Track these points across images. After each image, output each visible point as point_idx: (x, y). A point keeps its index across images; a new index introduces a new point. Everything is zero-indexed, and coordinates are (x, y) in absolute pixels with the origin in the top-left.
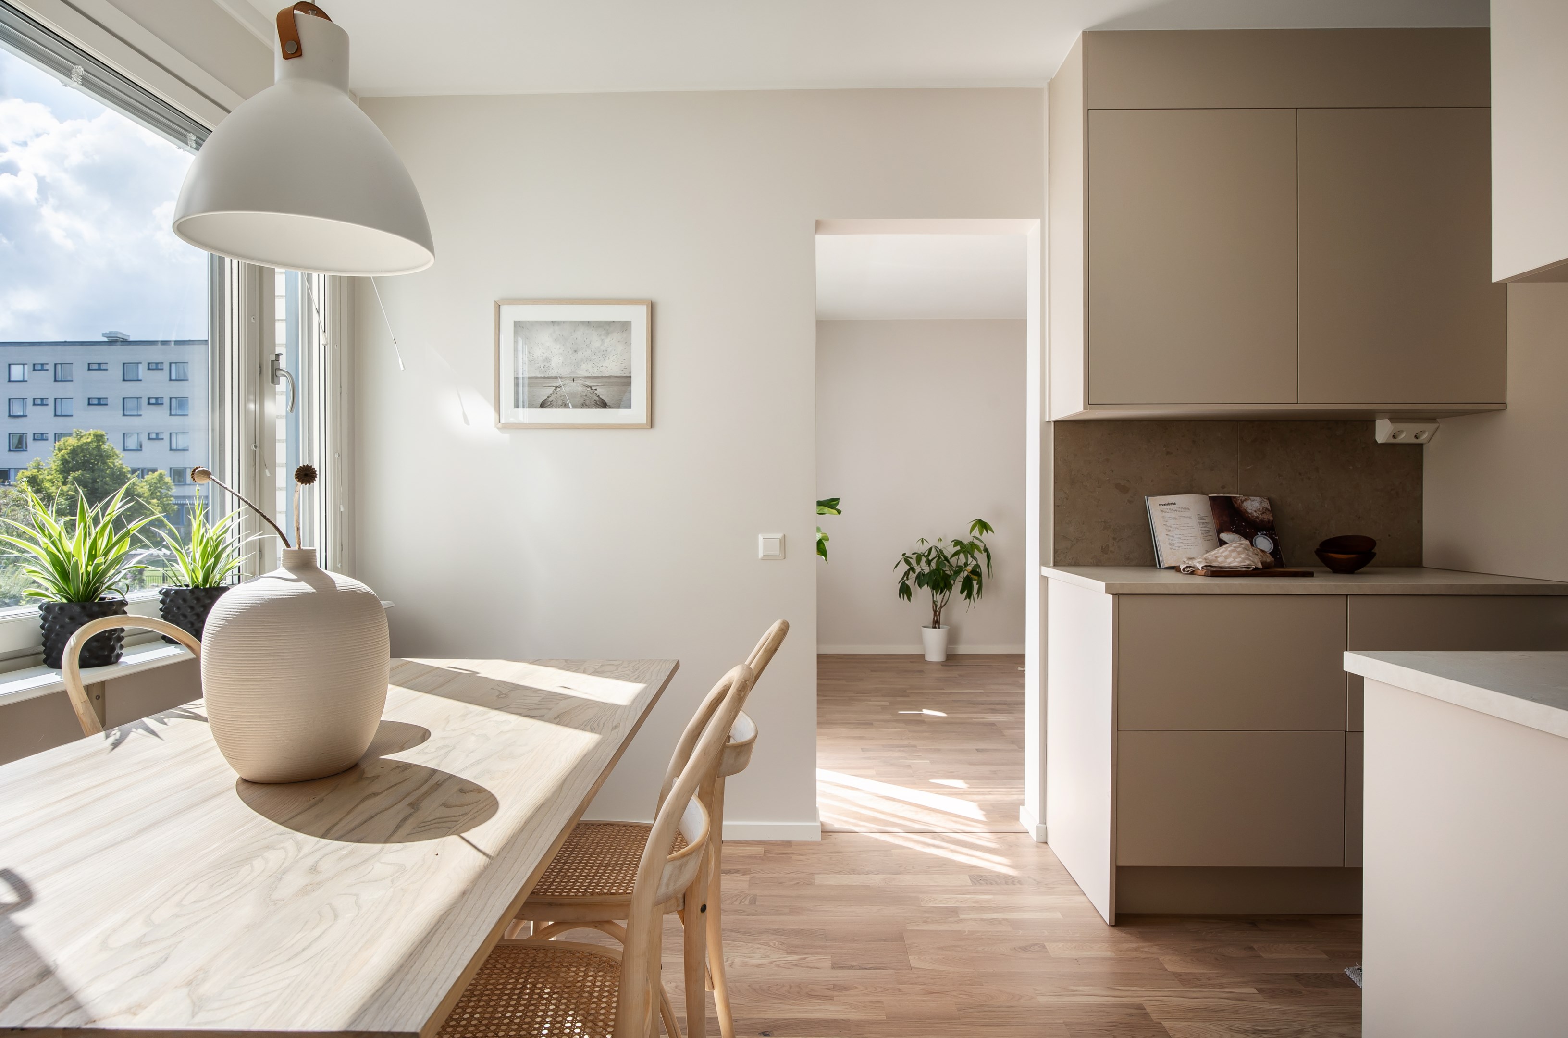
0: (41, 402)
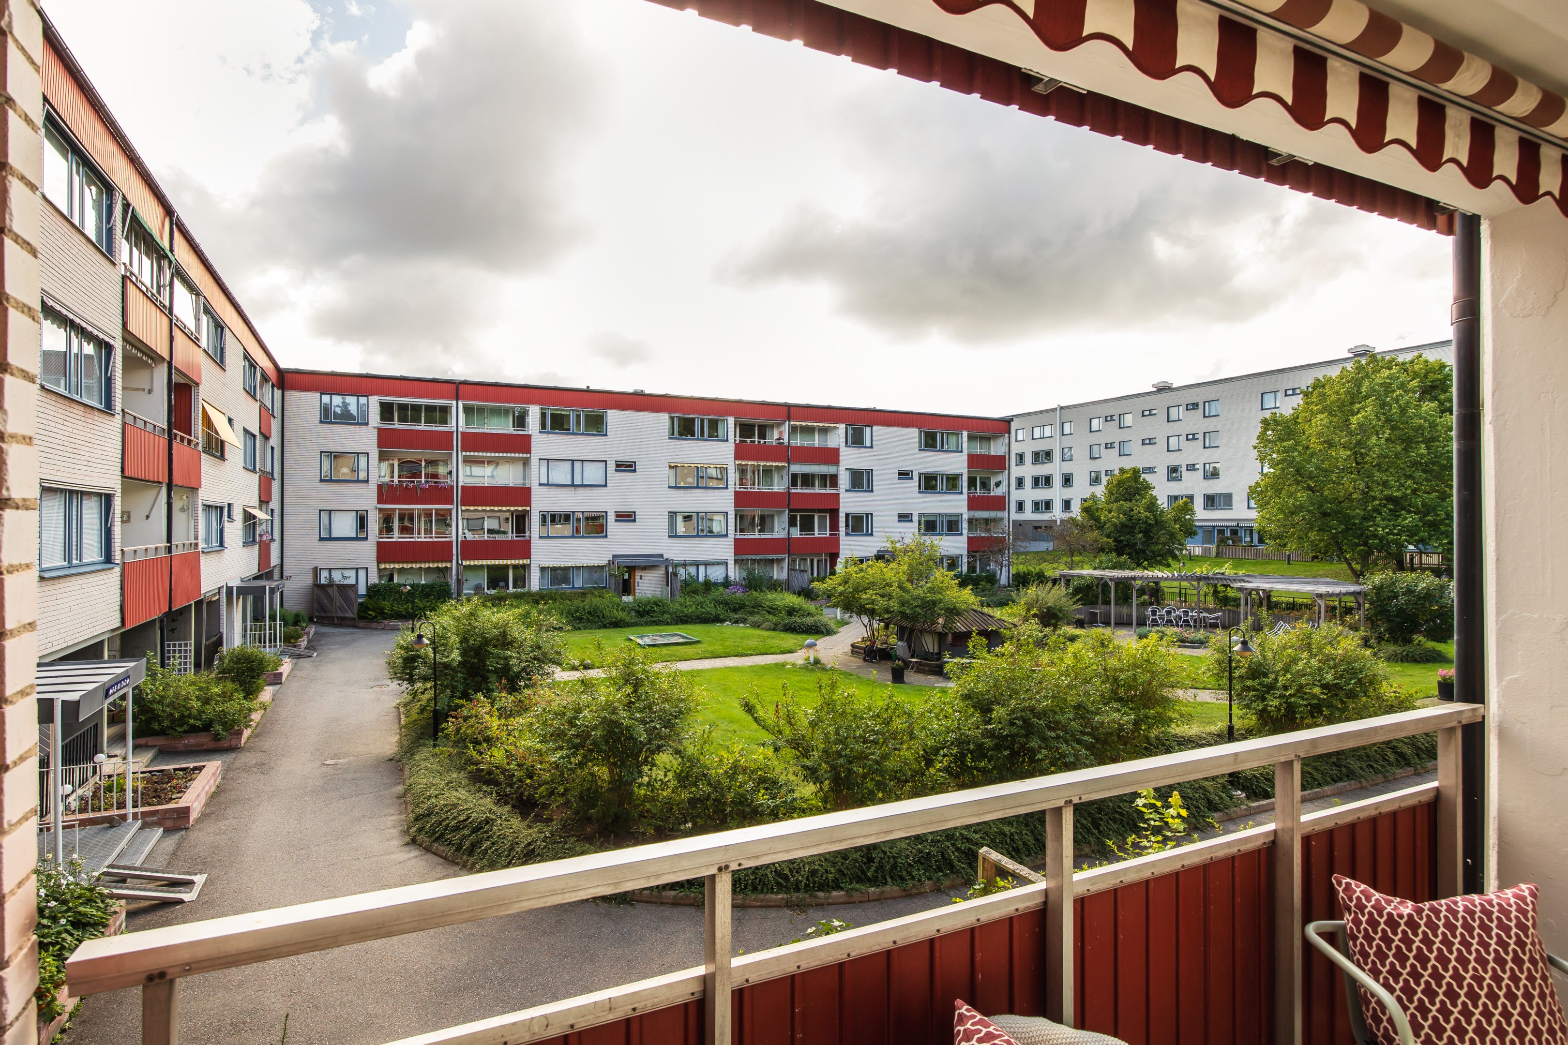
0: (1109, 446)
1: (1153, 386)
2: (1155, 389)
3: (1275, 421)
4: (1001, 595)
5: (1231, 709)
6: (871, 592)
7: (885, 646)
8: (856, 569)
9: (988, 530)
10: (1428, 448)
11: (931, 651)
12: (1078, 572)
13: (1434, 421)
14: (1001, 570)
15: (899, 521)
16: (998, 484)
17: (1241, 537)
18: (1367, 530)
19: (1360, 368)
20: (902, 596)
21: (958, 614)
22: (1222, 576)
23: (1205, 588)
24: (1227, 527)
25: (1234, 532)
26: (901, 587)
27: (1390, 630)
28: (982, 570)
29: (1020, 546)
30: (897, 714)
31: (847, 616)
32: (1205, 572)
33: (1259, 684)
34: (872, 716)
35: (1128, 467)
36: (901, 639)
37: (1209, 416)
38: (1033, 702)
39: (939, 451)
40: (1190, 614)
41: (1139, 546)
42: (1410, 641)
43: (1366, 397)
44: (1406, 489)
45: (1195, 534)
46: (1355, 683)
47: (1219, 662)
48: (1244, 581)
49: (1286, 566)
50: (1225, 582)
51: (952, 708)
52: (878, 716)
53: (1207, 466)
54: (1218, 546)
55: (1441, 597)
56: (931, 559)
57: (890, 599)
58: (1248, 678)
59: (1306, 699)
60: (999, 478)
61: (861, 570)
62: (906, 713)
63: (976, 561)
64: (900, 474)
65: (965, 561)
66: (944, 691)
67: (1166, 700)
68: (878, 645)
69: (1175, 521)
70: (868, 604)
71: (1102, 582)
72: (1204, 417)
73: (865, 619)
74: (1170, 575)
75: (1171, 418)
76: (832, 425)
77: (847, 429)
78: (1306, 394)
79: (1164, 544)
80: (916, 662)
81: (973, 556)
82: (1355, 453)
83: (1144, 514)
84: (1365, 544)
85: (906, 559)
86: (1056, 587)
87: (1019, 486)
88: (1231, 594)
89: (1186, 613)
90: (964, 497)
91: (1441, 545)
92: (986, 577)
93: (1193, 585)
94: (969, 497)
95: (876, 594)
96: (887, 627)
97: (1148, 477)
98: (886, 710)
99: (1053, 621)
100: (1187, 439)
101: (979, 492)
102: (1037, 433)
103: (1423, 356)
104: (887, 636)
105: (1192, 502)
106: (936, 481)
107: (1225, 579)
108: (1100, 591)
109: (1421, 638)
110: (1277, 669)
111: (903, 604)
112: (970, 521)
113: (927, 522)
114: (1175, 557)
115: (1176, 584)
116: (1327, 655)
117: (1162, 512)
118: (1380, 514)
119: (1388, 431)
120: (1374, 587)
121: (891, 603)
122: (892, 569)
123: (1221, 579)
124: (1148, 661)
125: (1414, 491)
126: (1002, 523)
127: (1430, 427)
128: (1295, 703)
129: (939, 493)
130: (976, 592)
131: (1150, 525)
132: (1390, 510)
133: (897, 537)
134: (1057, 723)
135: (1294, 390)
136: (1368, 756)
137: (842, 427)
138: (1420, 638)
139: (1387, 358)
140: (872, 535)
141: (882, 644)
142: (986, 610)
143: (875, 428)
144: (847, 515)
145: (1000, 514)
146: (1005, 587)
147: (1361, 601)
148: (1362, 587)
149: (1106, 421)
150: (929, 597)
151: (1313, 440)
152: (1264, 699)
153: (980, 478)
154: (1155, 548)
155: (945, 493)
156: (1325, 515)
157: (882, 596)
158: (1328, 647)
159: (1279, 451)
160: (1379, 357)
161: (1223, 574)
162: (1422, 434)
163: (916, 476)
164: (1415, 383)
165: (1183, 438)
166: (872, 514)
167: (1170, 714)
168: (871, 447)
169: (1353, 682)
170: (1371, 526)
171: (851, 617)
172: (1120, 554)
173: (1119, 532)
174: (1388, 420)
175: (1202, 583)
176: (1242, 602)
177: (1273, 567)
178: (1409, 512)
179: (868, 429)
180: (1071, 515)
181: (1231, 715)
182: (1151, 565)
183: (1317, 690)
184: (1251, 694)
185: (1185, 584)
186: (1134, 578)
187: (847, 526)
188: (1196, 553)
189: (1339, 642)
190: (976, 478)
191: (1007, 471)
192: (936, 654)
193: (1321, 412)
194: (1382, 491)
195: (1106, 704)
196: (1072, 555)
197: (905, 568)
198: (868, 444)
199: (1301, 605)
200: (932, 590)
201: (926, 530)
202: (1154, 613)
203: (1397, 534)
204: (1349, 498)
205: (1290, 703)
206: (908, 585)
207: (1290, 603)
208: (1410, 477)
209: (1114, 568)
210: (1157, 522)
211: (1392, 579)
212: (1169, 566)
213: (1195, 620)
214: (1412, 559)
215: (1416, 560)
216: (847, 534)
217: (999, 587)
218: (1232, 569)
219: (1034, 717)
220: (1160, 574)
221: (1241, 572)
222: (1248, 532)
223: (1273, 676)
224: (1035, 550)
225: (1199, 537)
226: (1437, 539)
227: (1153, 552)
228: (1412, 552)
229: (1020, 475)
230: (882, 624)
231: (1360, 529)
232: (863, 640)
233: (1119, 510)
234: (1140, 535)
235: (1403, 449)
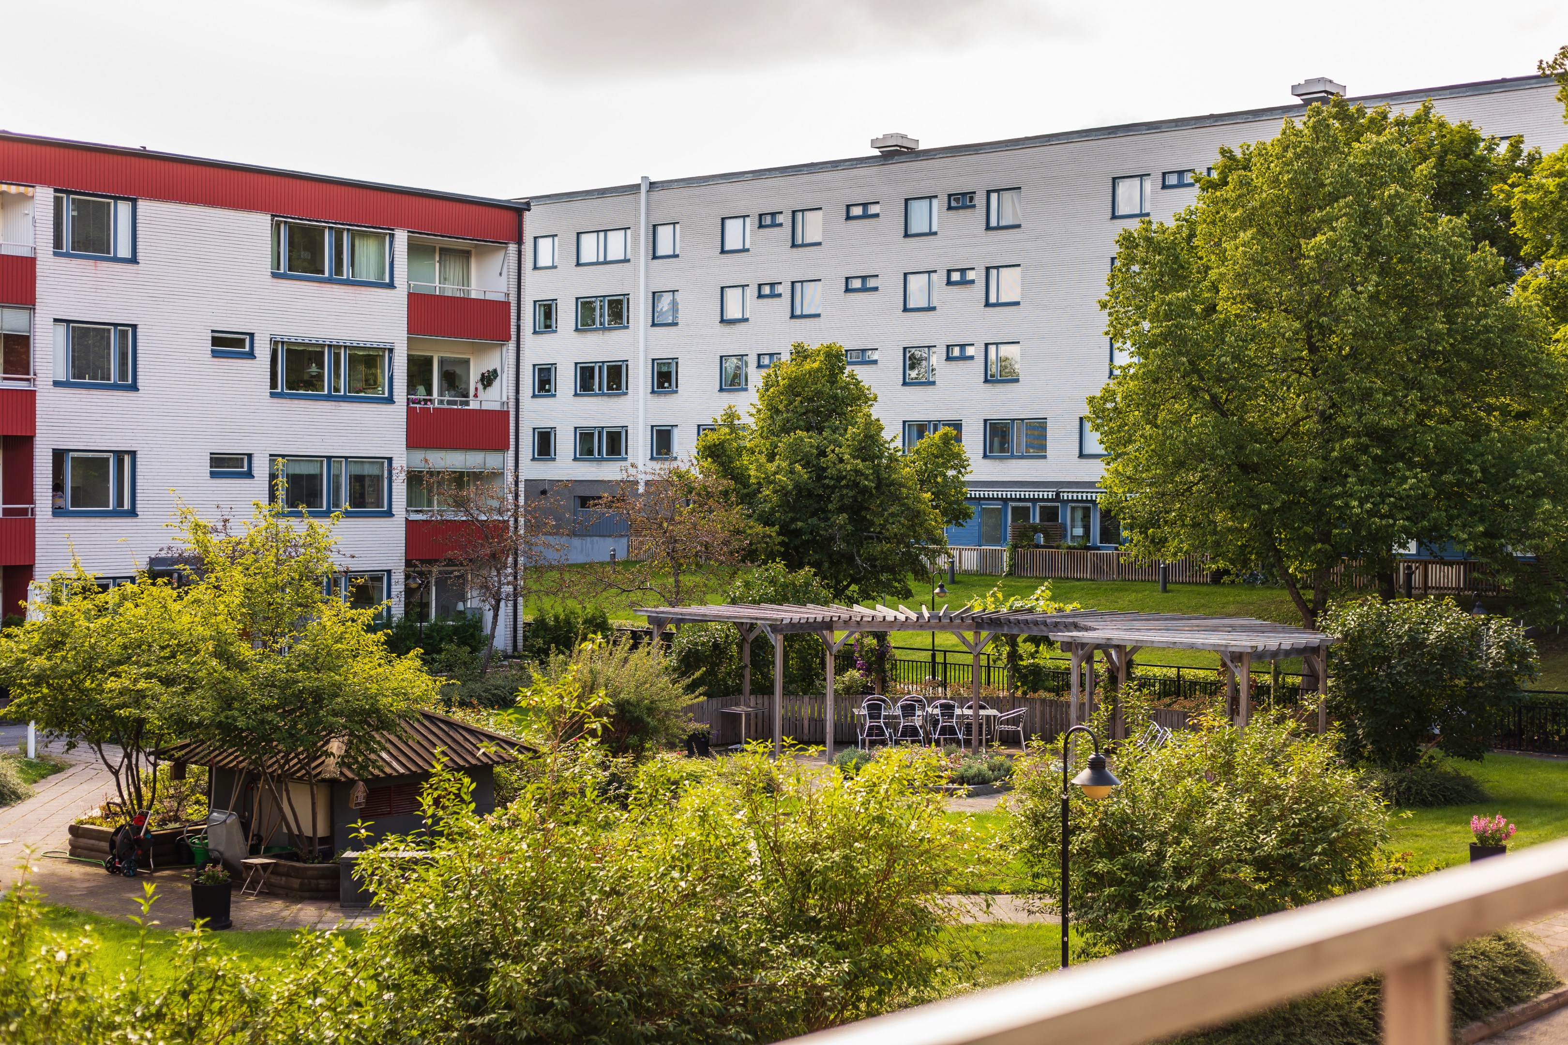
0: (766, 290)
1: (874, 143)
2: (876, 152)
3: (1148, 240)
4: (497, 678)
5: (1065, 933)
6: (134, 670)
7: (172, 825)
8: (88, 605)
9: (461, 503)
10: (1450, 319)
11: (308, 831)
12: (695, 609)
13: (1462, 257)
14: (496, 609)
15: (213, 475)
16: (488, 379)
17: (1064, 527)
18: (1330, 505)
19: (1320, 128)
20: (225, 680)
21: (385, 723)
22: (1029, 617)
23: (989, 649)
24: (1034, 501)
25: (1049, 514)
26: (222, 654)
27: (1375, 736)
28: (444, 610)
29: (548, 546)
30: (216, 1006)
31: (58, 747)
32: (991, 608)
33: (1125, 867)
34: (144, 1019)
35: (814, 343)
36: (219, 802)
37: (999, 228)
38: (598, 942)
39: (330, 281)
40: (958, 711)
41: (840, 546)
42: (1413, 758)
43: (1333, 198)
44: (1406, 412)
45: (967, 515)
46: (1324, 852)
47: (1036, 819)
48: (1076, 627)
49: (1159, 595)
50: (1035, 632)
51: (375, 977)
52: (159, 1016)
53: (992, 349)
54: (1015, 547)
55: (1472, 656)
56: (307, 574)
57: (188, 690)
58: (1101, 855)
59: (1224, 897)
60: (491, 361)
61: (102, 610)
62: (242, 999)
63: (427, 587)
64: (216, 341)
65: (398, 588)
66: (353, 939)
67: (920, 917)
68: (152, 824)
69: (922, 482)
70: (120, 707)
71: (752, 636)
72: (988, 228)
73: (116, 755)
74: (913, 616)
75: (914, 229)
76: (13, 189)
77: (58, 202)
78: (1210, 186)
79: (899, 539)
80: (265, 866)
81: (421, 574)
82: (1308, 326)
83: (852, 463)
84: (1326, 537)
85: (237, 573)
86: (642, 651)
87: (542, 388)
88: (1047, 658)
89: (947, 709)
90: (397, 413)
91: (1472, 537)
92: (456, 630)
93: (964, 641)
94: (410, 411)
95: (148, 676)
96: (178, 772)
97: (863, 374)
98: (185, 995)
99: (633, 740)
100: (949, 283)
101: (438, 398)
102: (590, 248)
103: (1434, 115)
104: (181, 799)
105: (958, 439)
106: (321, 366)
107: (1036, 623)
108: (747, 660)
109: (1434, 751)
110: (1162, 827)
111: (227, 702)
112: (414, 479)
113: (295, 480)
114: (921, 574)
115: (923, 639)
116: (1265, 790)
117: (892, 459)
118: (1356, 467)
119: (1375, 277)
120: (1346, 635)
121: (193, 700)
122: (197, 601)
123: (1026, 622)
124: (880, 819)
125: (1423, 416)
126: (496, 484)
127: (1453, 269)
128: (1201, 906)
129: (329, 398)
130: (430, 664)
131: (865, 490)
132: (1375, 458)
133: (210, 519)
134: (658, 995)
135: (1181, 173)
136: (1345, 1023)
137: (44, 195)
138: (1431, 752)
139: (1370, 112)
140: (133, 513)
141: (163, 822)
142: (458, 715)
143: (142, 205)
144: (59, 456)
145: (489, 460)
146: (506, 657)
147: (1320, 667)
148: (1322, 636)
149: (761, 226)
150: (305, 680)
151: (1223, 293)
152: (1133, 903)
153: (442, 362)
154: (878, 548)
155: (344, 399)
156: (1246, 468)
157: (168, 682)
158: (1269, 770)
159: (1157, 312)
160: (1352, 108)
161: (1031, 610)
162: (1439, 287)
163: (263, 351)
164: (1424, 169)
165: (939, 279)
166: (133, 454)
167: (930, 953)
168: (133, 260)
169: (1319, 849)
170: (1336, 496)
171: (71, 746)
172: (793, 565)
173: (793, 509)
174: (1374, 253)
175: (984, 634)
176: (1074, 679)
177: (1133, 596)
178: (1411, 465)
179: (123, 210)
180: (674, 464)
181: (1065, 945)
182: (866, 596)
183: (1246, 873)
184: (1107, 891)
185: (946, 639)
186: (829, 625)
187: (58, 487)
188: (965, 566)
189: (1288, 758)
190: (429, 361)
191: (512, 345)
192: (322, 840)
193: (1244, 223)
194: (1360, 415)
195: (775, 939)
196: (678, 570)
197: (236, 598)
198: (124, 251)
199: (1193, 684)
200: (311, 663)
201: (292, 501)
202: (874, 710)
203: (1390, 516)
204: (1292, 430)
205: (1191, 908)
206: (245, 650)
207: (1171, 680)
208: (1411, 384)
209: (780, 599)
210: (880, 483)
211: (1380, 615)
212: (906, 595)
213: (969, 727)
214: (1409, 576)
215: (1417, 579)
216: (58, 511)
217: (491, 657)
218: (1053, 599)
219: (599, 984)
220: (890, 614)
221: (1069, 608)
222: (1079, 515)
223: (1151, 846)
224: (580, 559)
225: (973, 525)
226: (1464, 526)
227: (871, 559)
228: (1408, 559)
229: (545, 359)
230: (165, 765)
231: (1313, 502)
232: (109, 813)
233: (796, 453)
234: (842, 518)
235: (1402, 321)
